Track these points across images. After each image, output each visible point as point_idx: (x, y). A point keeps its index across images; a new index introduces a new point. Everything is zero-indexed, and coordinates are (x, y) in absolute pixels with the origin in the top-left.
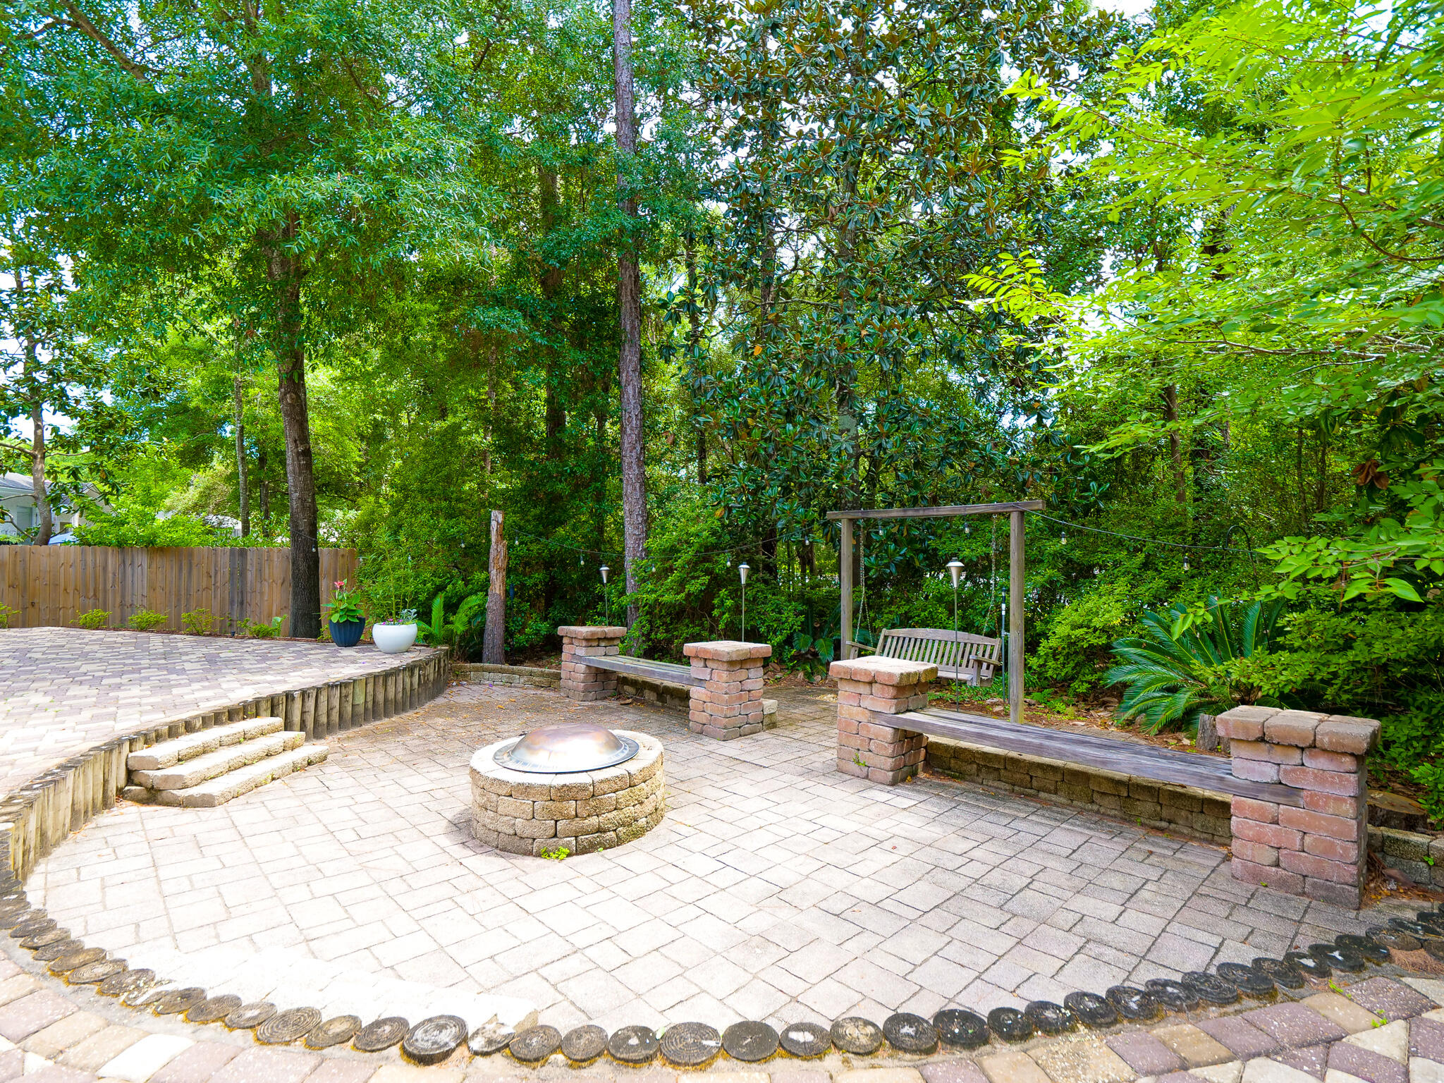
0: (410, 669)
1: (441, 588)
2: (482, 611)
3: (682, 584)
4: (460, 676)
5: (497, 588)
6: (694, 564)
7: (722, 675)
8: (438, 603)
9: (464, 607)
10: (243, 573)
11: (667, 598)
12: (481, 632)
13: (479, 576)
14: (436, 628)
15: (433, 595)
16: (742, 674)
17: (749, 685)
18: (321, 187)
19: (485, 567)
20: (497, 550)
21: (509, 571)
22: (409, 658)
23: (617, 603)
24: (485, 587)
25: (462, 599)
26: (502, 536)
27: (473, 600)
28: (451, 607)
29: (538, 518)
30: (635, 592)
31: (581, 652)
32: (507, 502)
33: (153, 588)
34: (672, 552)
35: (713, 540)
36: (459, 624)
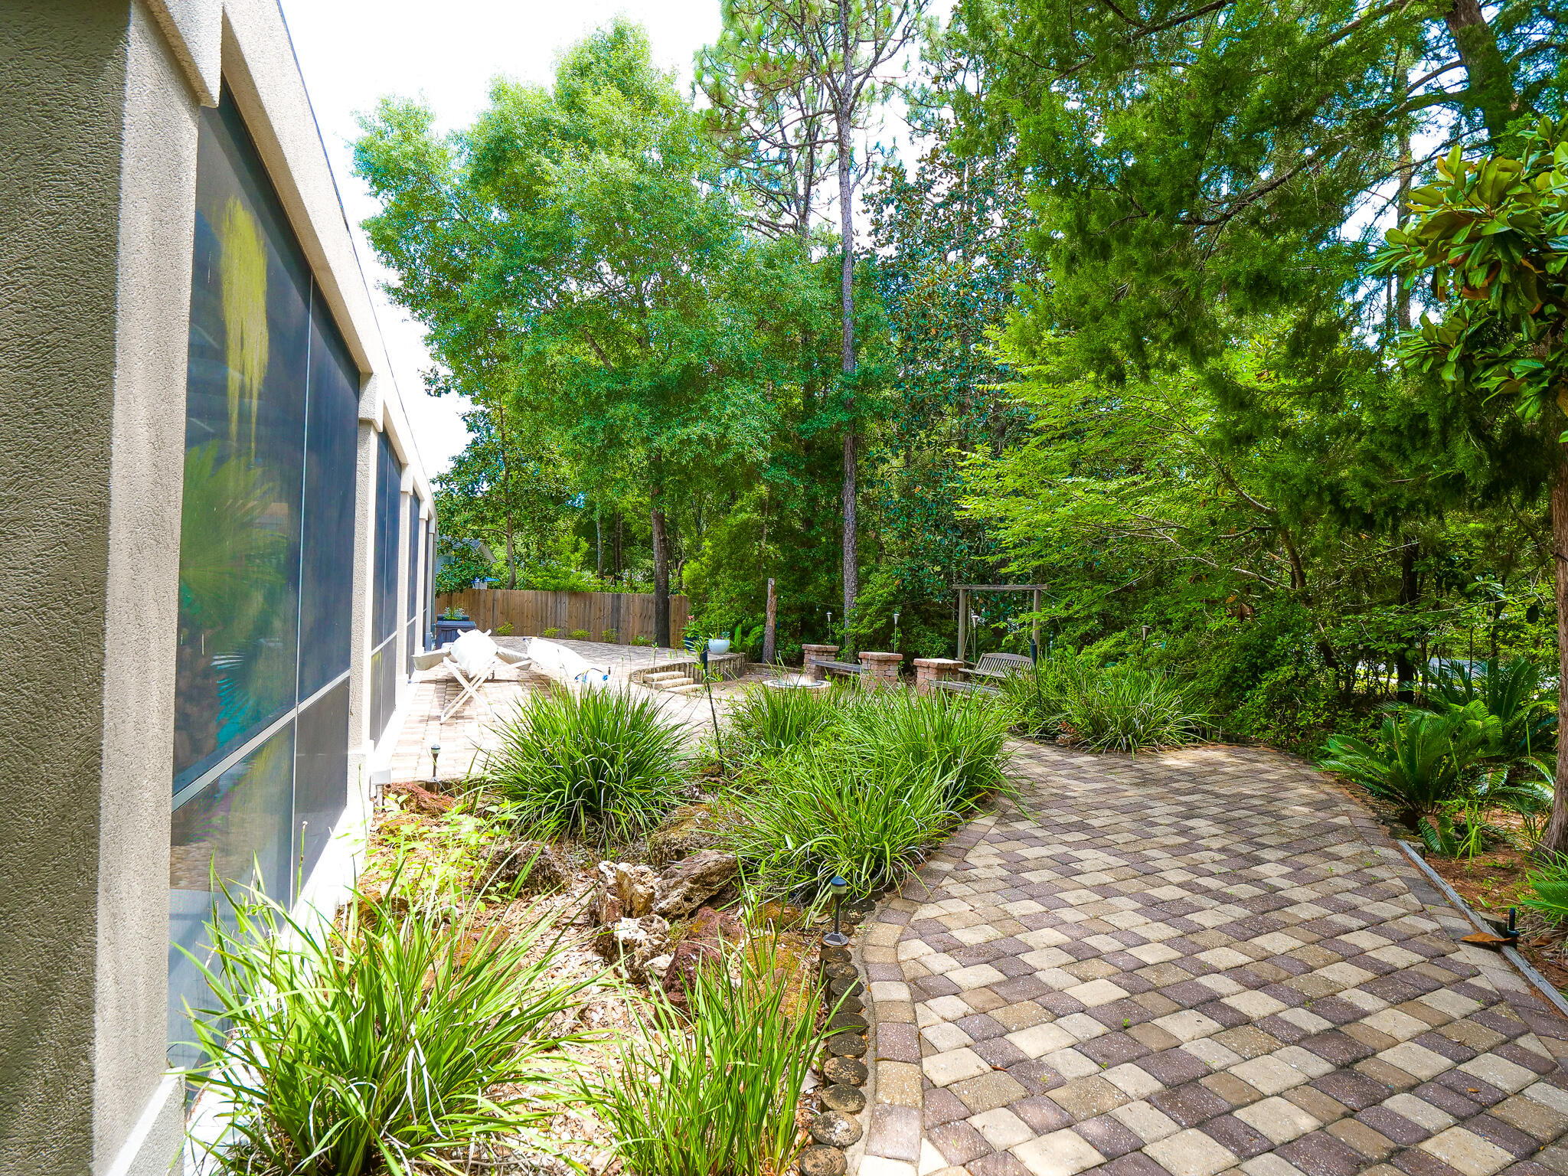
0: (730, 660)
1: (739, 622)
2: (762, 636)
3: (872, 623)
4: (751, 670)
5: (771, 623)
6: (879, 613)
7: (875, 667)
8: (738, 630)
9: (752, 633)
10: (618, 609)
11: (862, 631)
12: (762, 648)
13: (761, 615)
14: (737, 643)
15: (736, 625)
16: (886, 667)
17: (889, 673)
18: (696, 430)
19: (764, 610)
20: (771, 601)
21: (777, 613)
22: (726, 657)
23: (839, 633)
24: (764, 622)
25: (751, 628)
26: (774, 593)
27: (758, 629)
28: (745, 633)
29: (795, 581)
30: (849, 628)
31: (813, 658)
32: (778, 569)
33: (570, 617)
34: (868, 605)
35: (891, 598)
36: (750, 641)
